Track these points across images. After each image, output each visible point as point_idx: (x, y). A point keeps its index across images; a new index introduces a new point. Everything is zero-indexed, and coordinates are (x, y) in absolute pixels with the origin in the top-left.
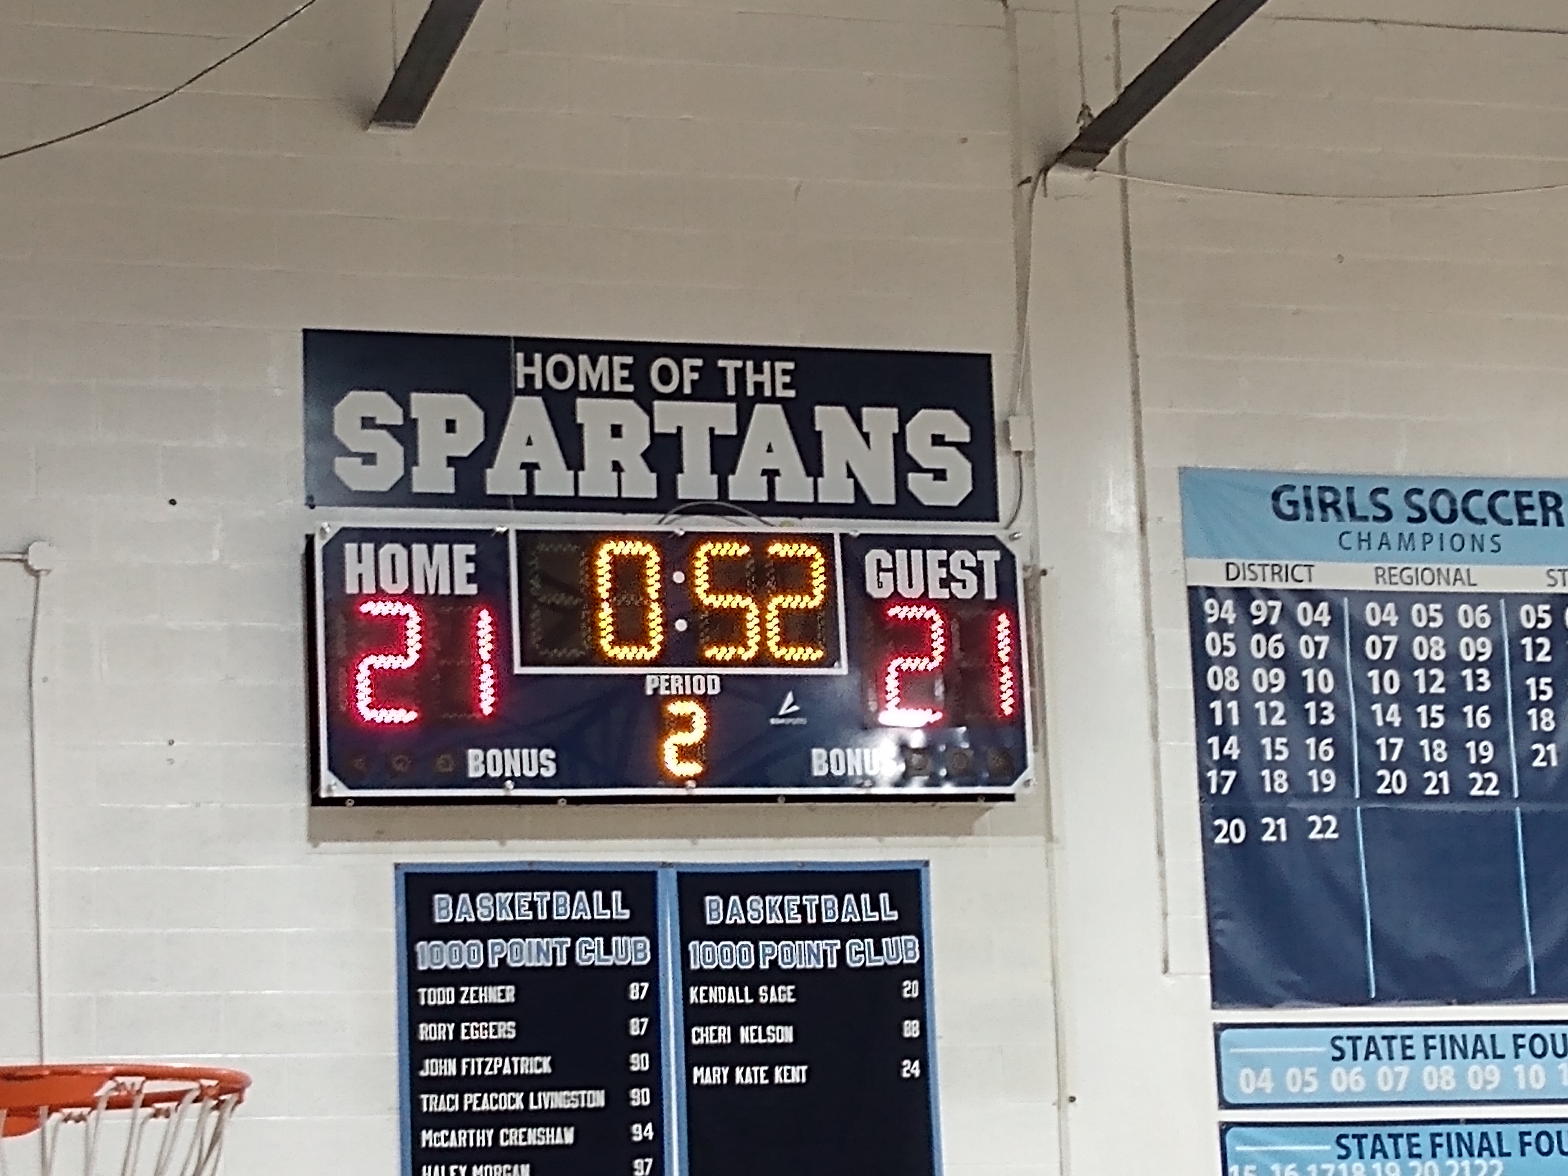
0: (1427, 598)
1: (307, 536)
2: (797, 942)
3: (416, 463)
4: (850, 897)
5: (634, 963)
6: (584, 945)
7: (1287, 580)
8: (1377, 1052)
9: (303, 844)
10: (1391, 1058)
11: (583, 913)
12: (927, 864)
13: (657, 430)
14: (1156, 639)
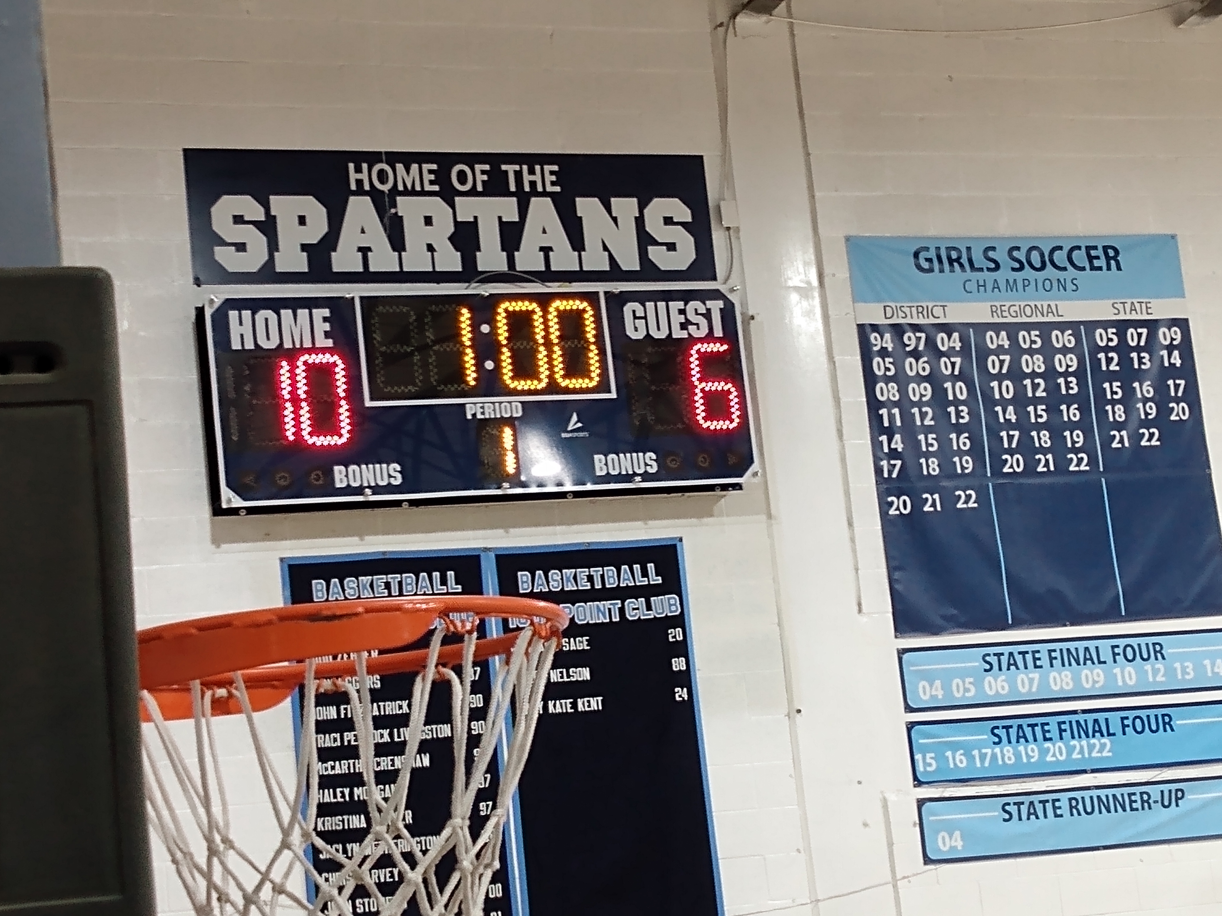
0: (1028, 327)
1: (197, 308)
2: (588, 604)
3: (277, 250)
4: (624, 567)
7: (928, 317)
8: (1015, 664)
9: (208, 545)
10: (1026, 668)
11: (426, 589)
12: (681, 540)
14: (837, 365)
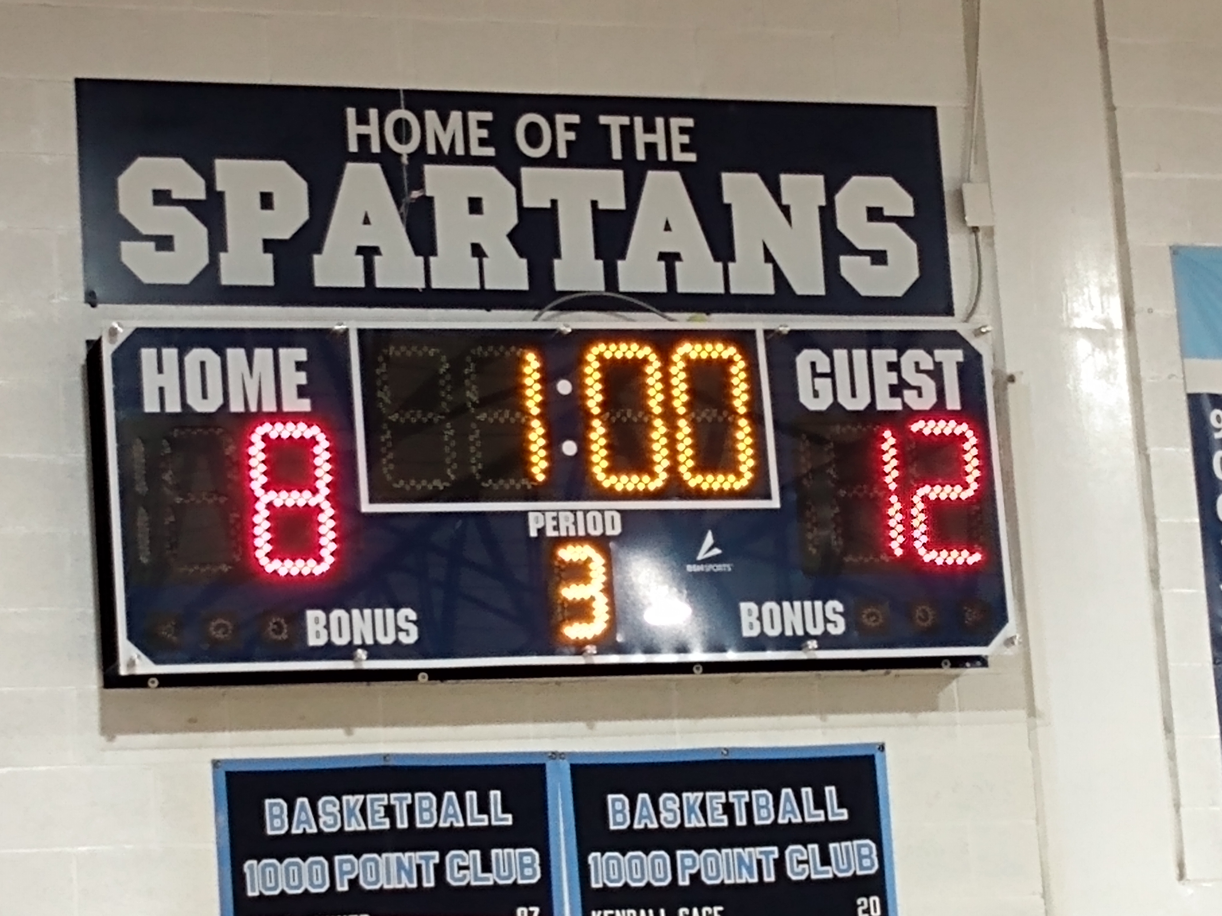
1: (88, 342)
2: (724, 851)
3: (225, 249)
4: (787, 792)
5: (520, 882)
6: (456, 861)
9: (95, 738)
11: (453, 819)
12: (882, 748)
13: (527, 204)
14: (1152, 460)
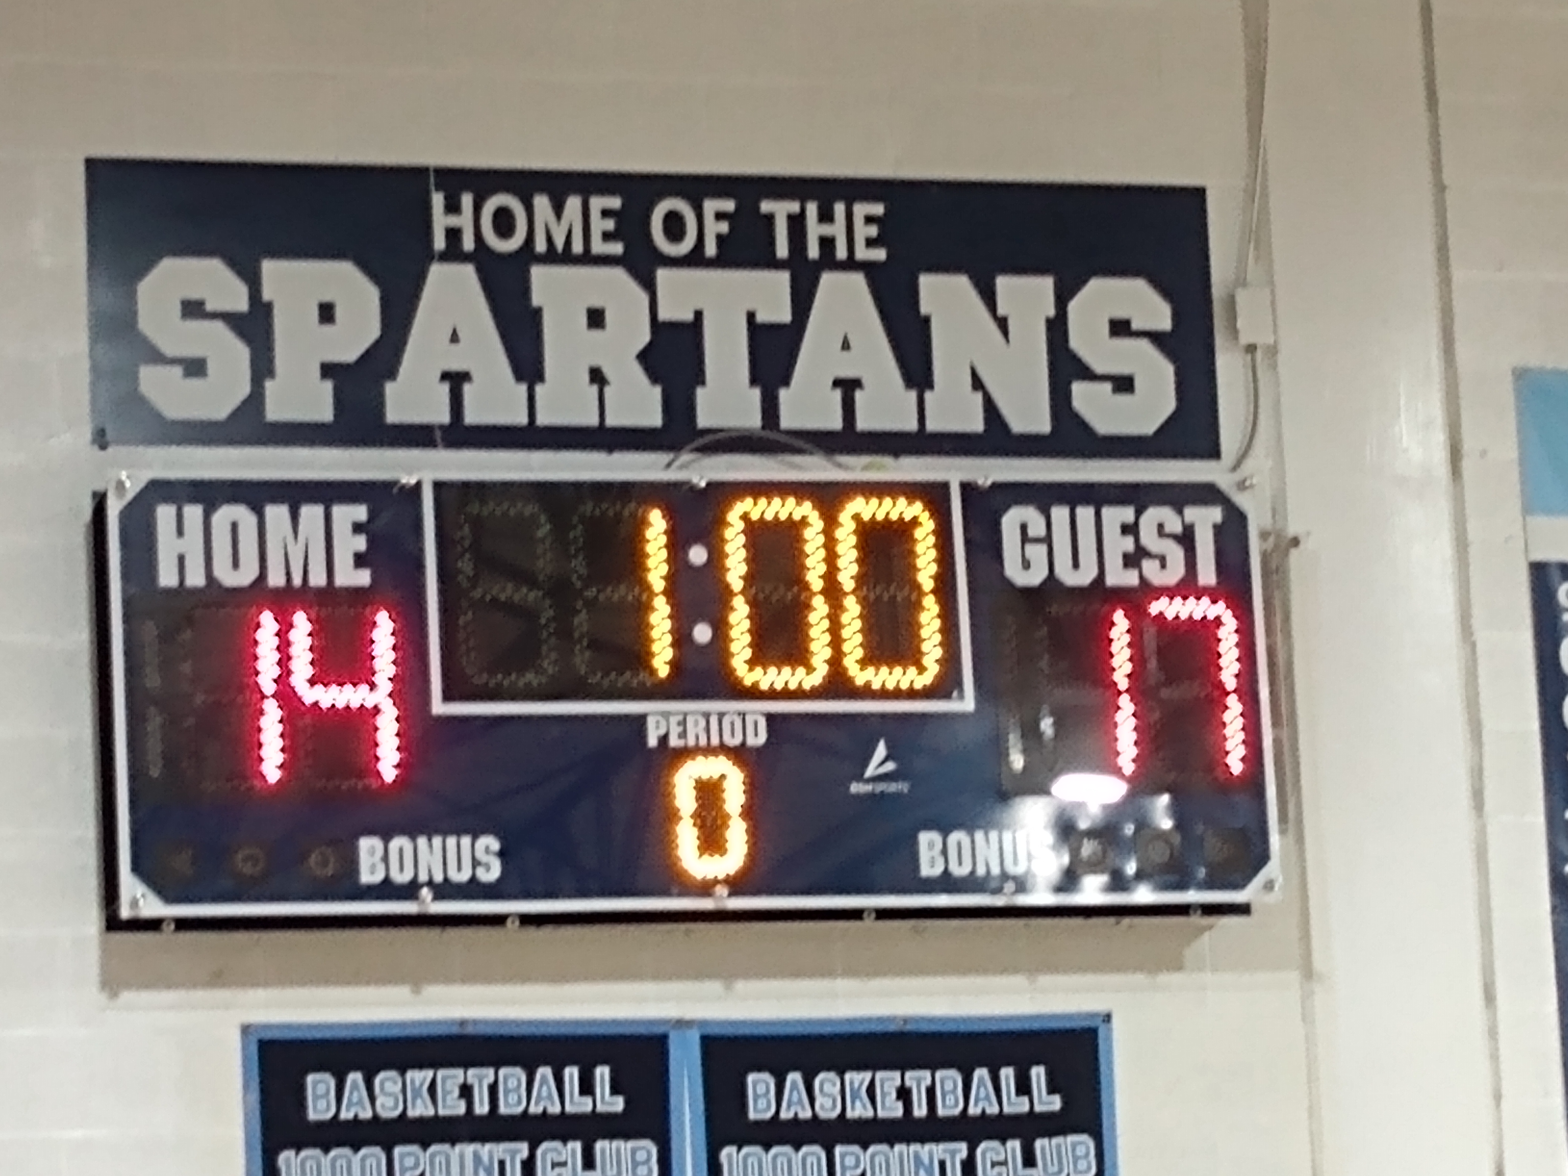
1: (95, 494)
2: (898, 1148)
3: (272, 375)
4: (981, 1074)
6: (549, 1156)
9: (93, 992)
11: (547, 1103)
12: (1108, 1018)
13: (662, 316)
14: (1480, 648)
